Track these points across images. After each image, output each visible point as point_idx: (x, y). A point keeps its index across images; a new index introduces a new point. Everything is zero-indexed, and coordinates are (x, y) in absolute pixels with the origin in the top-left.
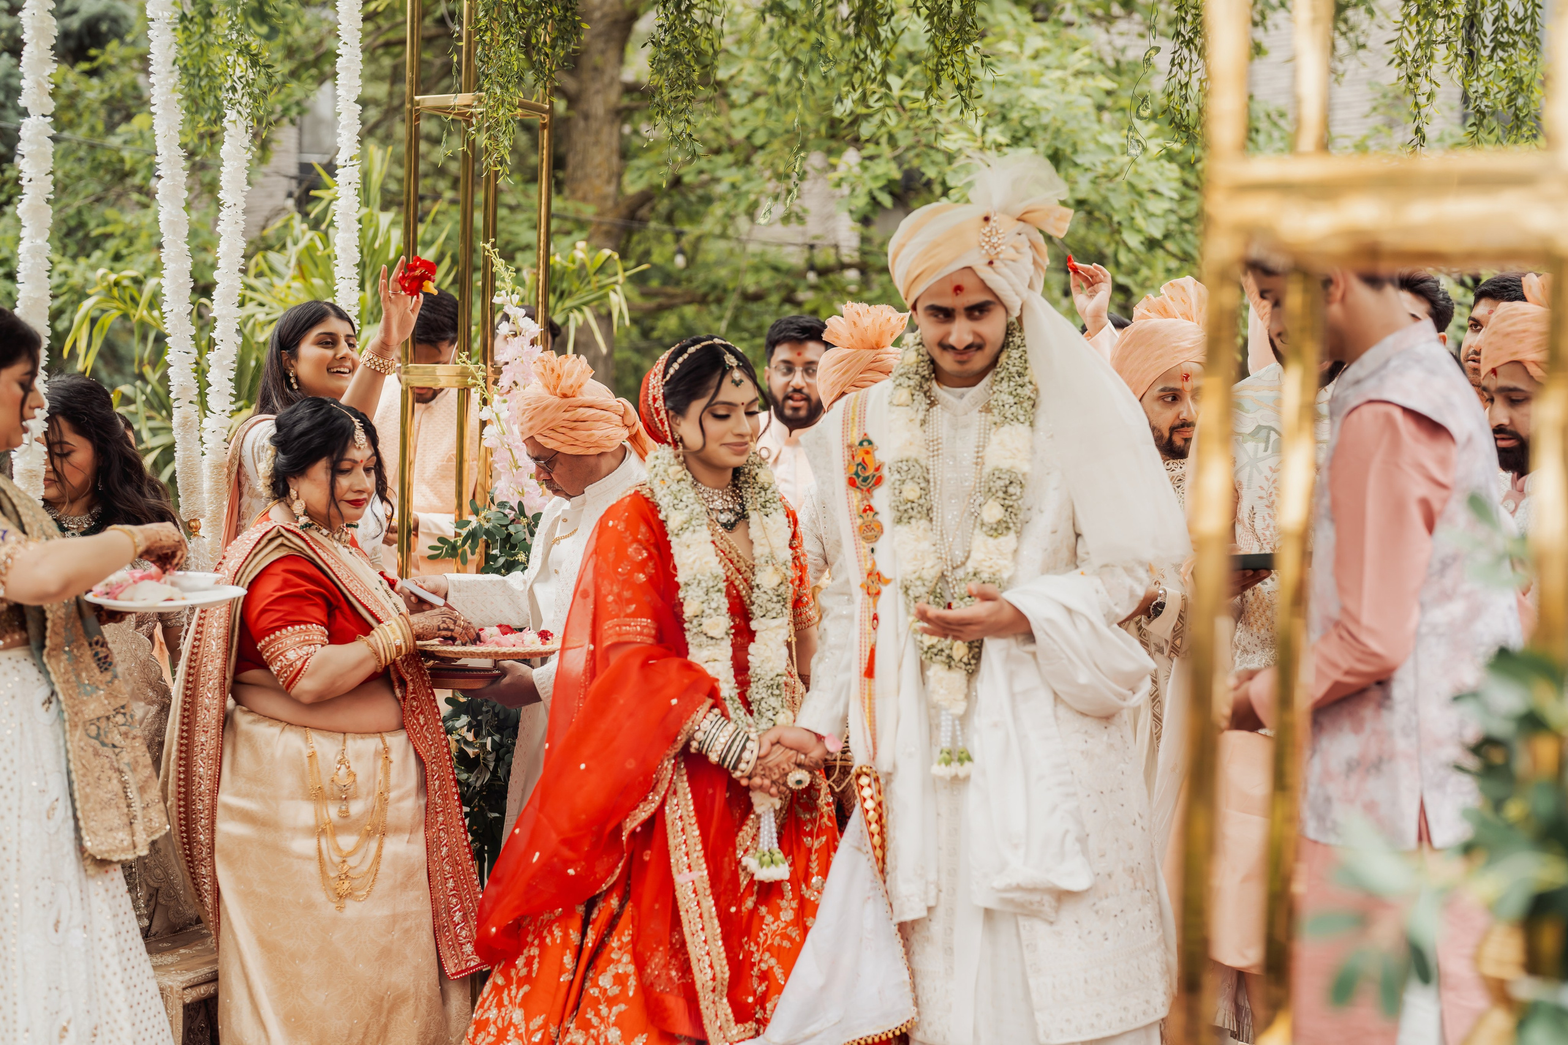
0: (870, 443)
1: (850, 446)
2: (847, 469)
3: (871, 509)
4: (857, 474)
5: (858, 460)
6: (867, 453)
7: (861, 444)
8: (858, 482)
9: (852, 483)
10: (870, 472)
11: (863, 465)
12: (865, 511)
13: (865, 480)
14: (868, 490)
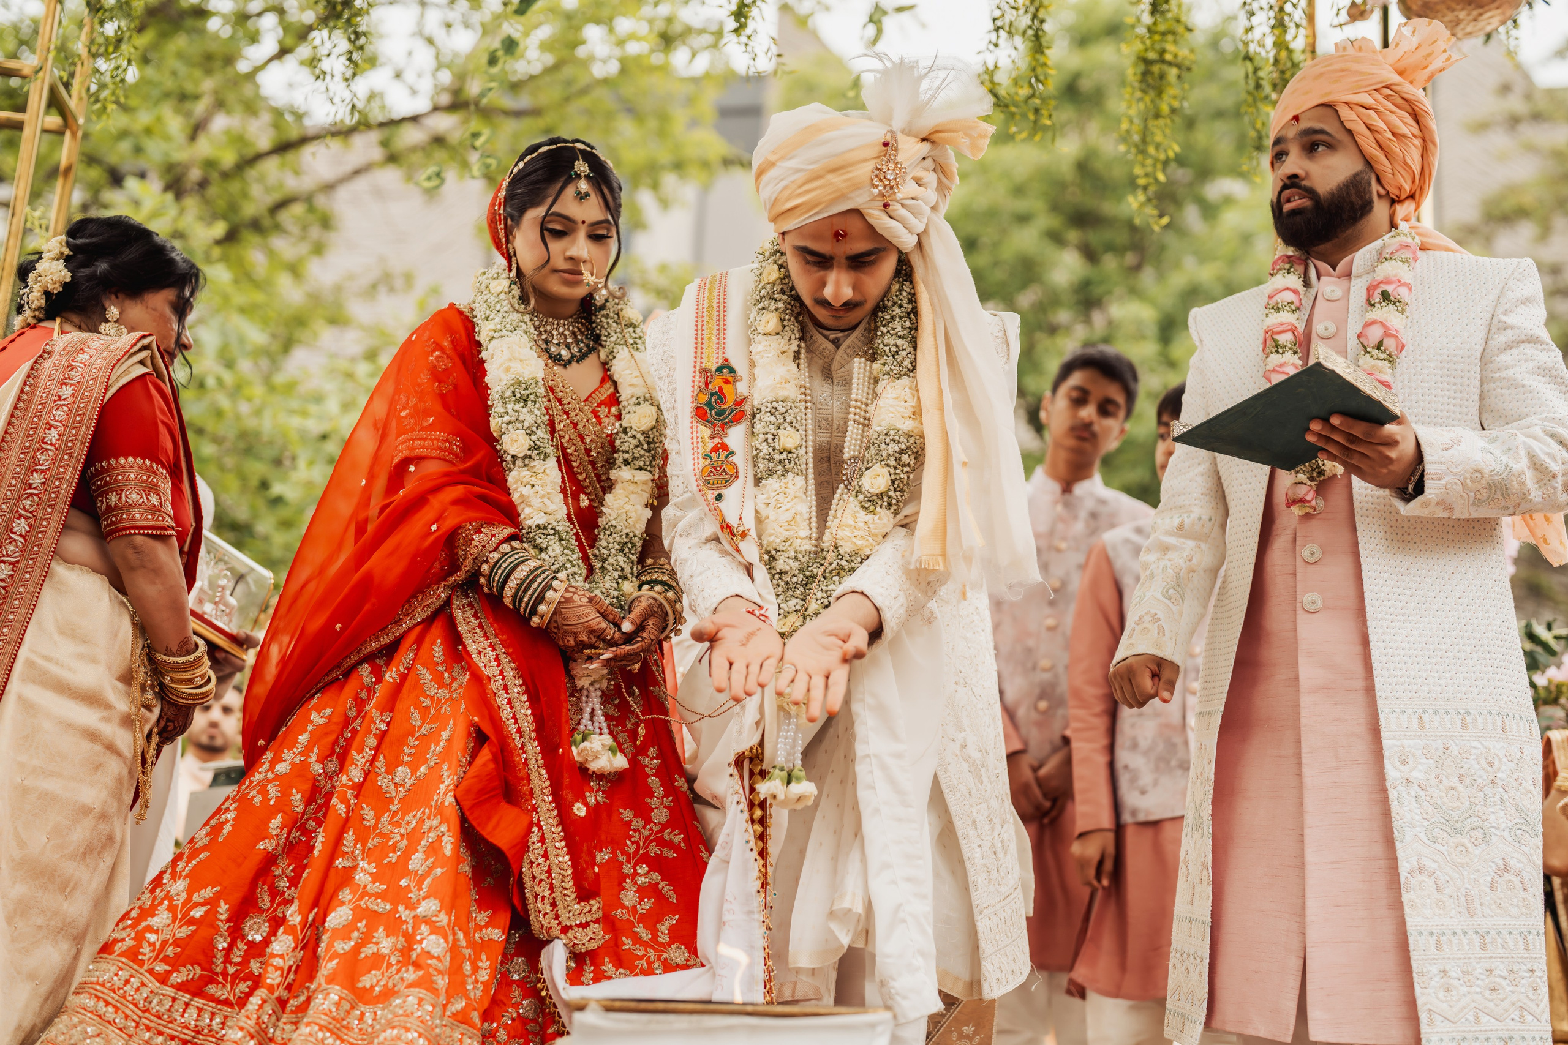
0: (732, 371)
1: (704, 371)
2: (695, 398)
3: (725, 447)
4: (709, 404)
5: (713, 387)
6: (727, 382)
7: (719, 370)
8: (711, 415)
9: (700, 413)
10: (730, 403)
11: (720, 395)
12: (715, 449)
13: (720, 413)
14: (723, 427)
